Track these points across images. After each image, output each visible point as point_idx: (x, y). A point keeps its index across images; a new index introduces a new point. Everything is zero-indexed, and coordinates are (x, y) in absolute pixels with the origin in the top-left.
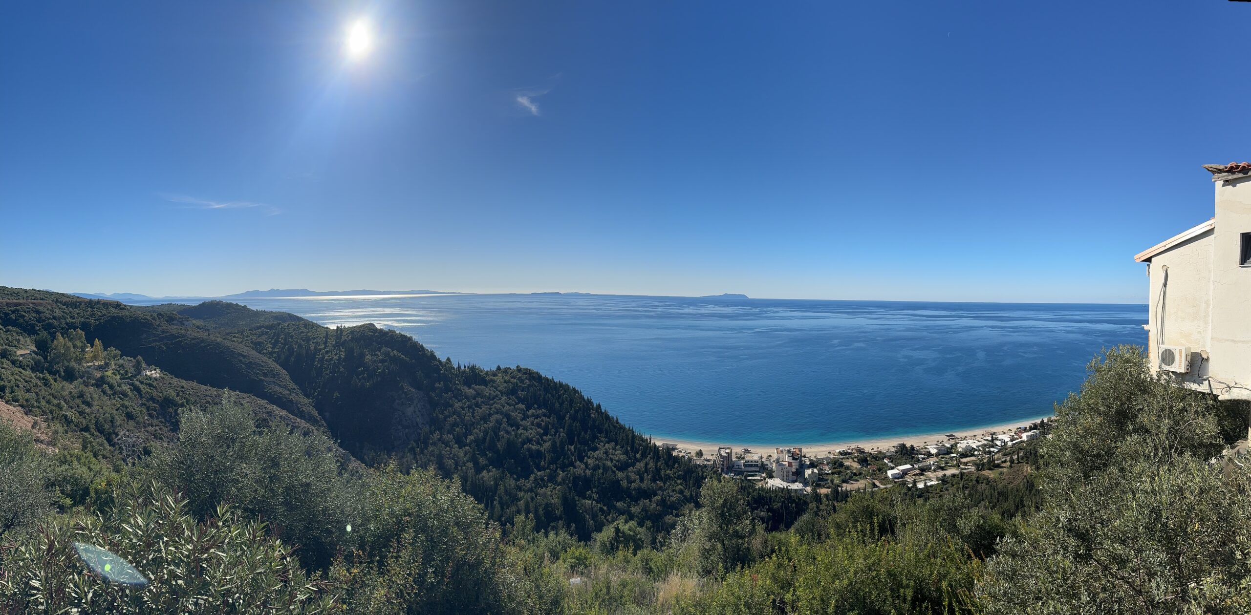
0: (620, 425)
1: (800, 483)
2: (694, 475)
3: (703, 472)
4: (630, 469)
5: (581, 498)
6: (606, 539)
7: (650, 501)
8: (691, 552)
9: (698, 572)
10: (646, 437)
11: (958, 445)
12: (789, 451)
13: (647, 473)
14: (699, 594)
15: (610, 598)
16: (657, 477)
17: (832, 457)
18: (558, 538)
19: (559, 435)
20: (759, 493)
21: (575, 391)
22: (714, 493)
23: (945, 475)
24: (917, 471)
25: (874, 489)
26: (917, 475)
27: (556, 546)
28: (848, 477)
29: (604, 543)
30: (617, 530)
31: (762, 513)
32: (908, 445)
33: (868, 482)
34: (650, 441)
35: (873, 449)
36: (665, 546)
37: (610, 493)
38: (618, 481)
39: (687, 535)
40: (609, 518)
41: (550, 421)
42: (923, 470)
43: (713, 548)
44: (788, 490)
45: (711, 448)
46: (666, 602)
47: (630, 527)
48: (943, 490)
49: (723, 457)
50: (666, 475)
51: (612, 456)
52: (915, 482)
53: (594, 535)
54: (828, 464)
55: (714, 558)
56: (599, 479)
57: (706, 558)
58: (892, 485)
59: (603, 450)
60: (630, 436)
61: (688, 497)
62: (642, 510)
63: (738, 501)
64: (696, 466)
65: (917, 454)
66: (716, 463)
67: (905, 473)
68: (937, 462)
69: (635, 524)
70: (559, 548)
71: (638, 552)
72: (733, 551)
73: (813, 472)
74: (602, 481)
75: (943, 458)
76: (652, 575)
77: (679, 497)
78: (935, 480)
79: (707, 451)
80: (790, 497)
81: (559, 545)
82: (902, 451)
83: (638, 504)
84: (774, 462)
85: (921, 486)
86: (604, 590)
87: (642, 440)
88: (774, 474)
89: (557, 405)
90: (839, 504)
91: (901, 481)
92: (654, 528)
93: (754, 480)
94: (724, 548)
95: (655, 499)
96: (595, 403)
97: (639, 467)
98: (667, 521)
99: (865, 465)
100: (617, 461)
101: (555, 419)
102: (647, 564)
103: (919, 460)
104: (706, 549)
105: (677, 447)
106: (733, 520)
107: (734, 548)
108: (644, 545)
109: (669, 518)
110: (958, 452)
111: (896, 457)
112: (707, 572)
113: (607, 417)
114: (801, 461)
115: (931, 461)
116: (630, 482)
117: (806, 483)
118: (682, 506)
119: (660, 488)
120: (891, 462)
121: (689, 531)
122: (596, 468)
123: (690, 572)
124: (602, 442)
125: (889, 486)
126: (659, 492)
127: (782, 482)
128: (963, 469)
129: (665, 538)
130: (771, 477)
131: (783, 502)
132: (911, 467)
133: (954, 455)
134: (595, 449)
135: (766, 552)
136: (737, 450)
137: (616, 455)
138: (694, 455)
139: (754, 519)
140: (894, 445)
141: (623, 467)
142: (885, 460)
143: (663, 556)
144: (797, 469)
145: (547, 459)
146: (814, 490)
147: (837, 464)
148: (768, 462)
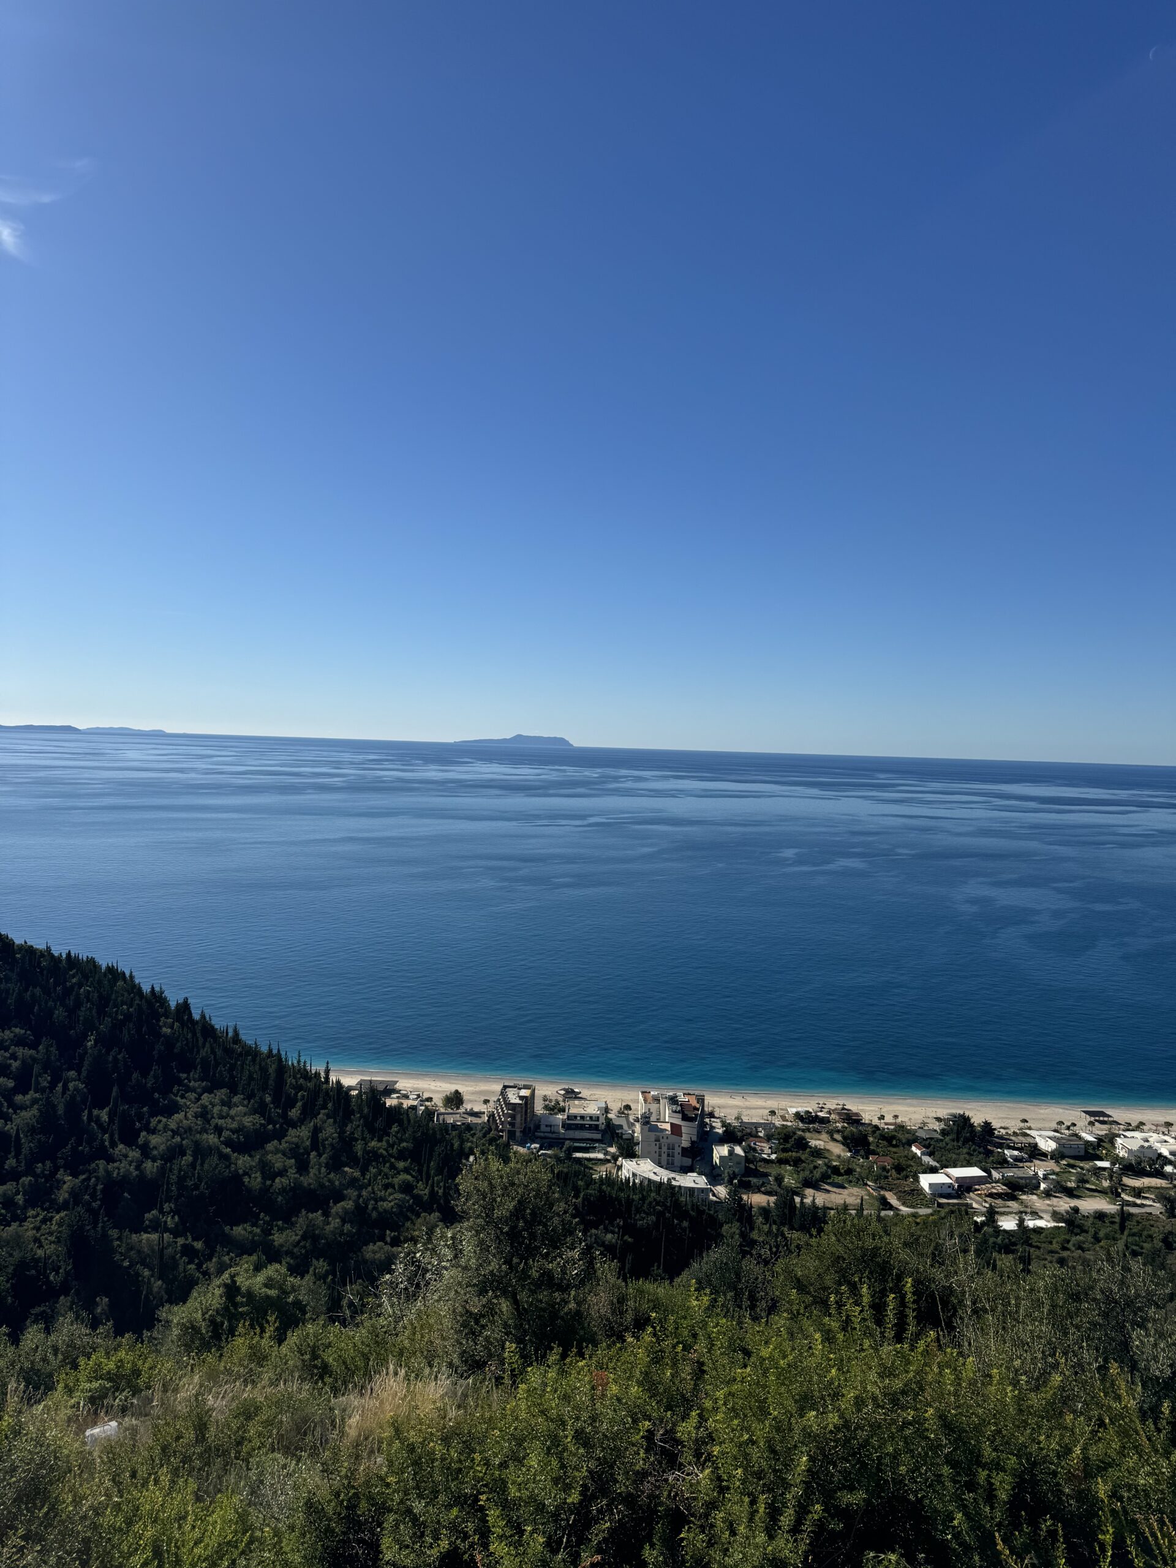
0: (244, 1046)
1: (700, 1174)
2: (438, 1149)
3: (462, 1142)
4: (270, 1147)
5: (127, 1232)
6: (199, 1315)
7: (326, 1214)
8: (432, 1321)
9: (450, 1365)
10: (317, 1067)
11: (1119, 1141)
12: (673, 1100)
13: (317, 1150)
14: (452, 1413)
15: (208, 1449)
16: (344, 1159)
17: (778, 1122)
18: (53, 1337)
19: (65, 1088)
20: (600, 1191)
21: (113, 973)
22: (492, 1187)
23: (1076, 1210)
24: (1000, 1188)
25: (883, 1213)
26: (998, 1196)
27: (44, 1360)
28: (817, 1174)
29: (193, 1327)
30: (232, 1290)
31: (609, 1236)
32: (977, 1119)
33: (870, 1194)
34: (327, 1078)
35: (882, 1117)
36: (362, 1313)
37: (212, 1209)
38: (237, 1178)
39: (422, 1284)
40: (211, 1266)
41: (39, 1056)
42: (1015, 1188)
43: (490, 1310)
44: (674, 1187)
45: (484, 1087)
46: (366, 1439)
47: (270, 1279)
48: (1070, 1246)
49: (509, 1105)
50: (366, 1152)
51: (221, 1122)
52: (992, 1214)
53: (163, 1313)
54: (769, 1138)
55: (492, 1332)
56: (181, 1179)
57: (473, 1333)
58: (929, 1211)
59: (195, 1109)
60: (272, 1069)
61: (426, 1197)
62: (304, 1237)
63: (551, 1206)
64: (445, 1128)
65: (1001, 1146)
66: (494, 1120)
67: (965, 1186)
68: (1057, 1174)
69: (284, 1270)
70: (54, 1361)
71: (289, 1334)
72: (539, 1317)
73: (731, 1152)
74: (190, 1183)
75: (1073, 1166)
76: (328, 1380)
77: (403, 1201)
78: (1047, 1216)
79: (473, 1093)
80: (677, 1204)
81: (56, 1355)
82: (958, 1133)
83: (293, 1224)
84: (637, 1120)
85: (1008, 1224)
86: (190, 1435)
87: (306, 1075)
88: (638, 1149)
89: (60, 1013)
90: (796, 1235)
91: (954, 1205)
92: (335, 1275)
93: (590, 1160)
94: (517, 1310)
95: (338, 1208)
96: (174, 999)
97: (295, 1140)
98: (368, 1256)
99: (862, 1152)
100: (233, 1131)
101: (53, 1049)
102: (315, 1356)
103: (1005, 1161)
104: (471, 1314)
105: (398, 1086)
106: (540, 1247)
107: (544, 1310)
108: (308, 1316)
109: (375, 1248)
110: (1116, 1160)
111: (940, 1144)
112: (474, 1365)
113: (207, 1029)
114: (703, 1124)
115: (1040, 1169)
116: (269, 1173)
117: (714, 1176)
118: (408, 1219)
119: (353, 1182)
120: (930, 1154)
121: (428, 1276)
122: (173, 1153)
123: (431, 1366)
124: (193, 1090)
125: (923, 1211)
126: (352, 1193)
127: (658, 1170)
128: (1129, 1204)
129: (362, 1295)
130: (630, 1154)
131: (660, 1215)
132: (984, 1174)
133: (1105, 1164)
134: (171, 1109)
135: (621, 1324)
136: (548, 1090)
137: (233, 1118)
138: (440, 1103)
139: (589, 1248)
140: (940, 1115)
141: (250, 1142)
142: (914, 1149)
143: (359, 1335)
144: (693, 1143)
145: (25, 1150)
146: (734, 1193)
147: (792, 1141)
148: (622, 1121)
